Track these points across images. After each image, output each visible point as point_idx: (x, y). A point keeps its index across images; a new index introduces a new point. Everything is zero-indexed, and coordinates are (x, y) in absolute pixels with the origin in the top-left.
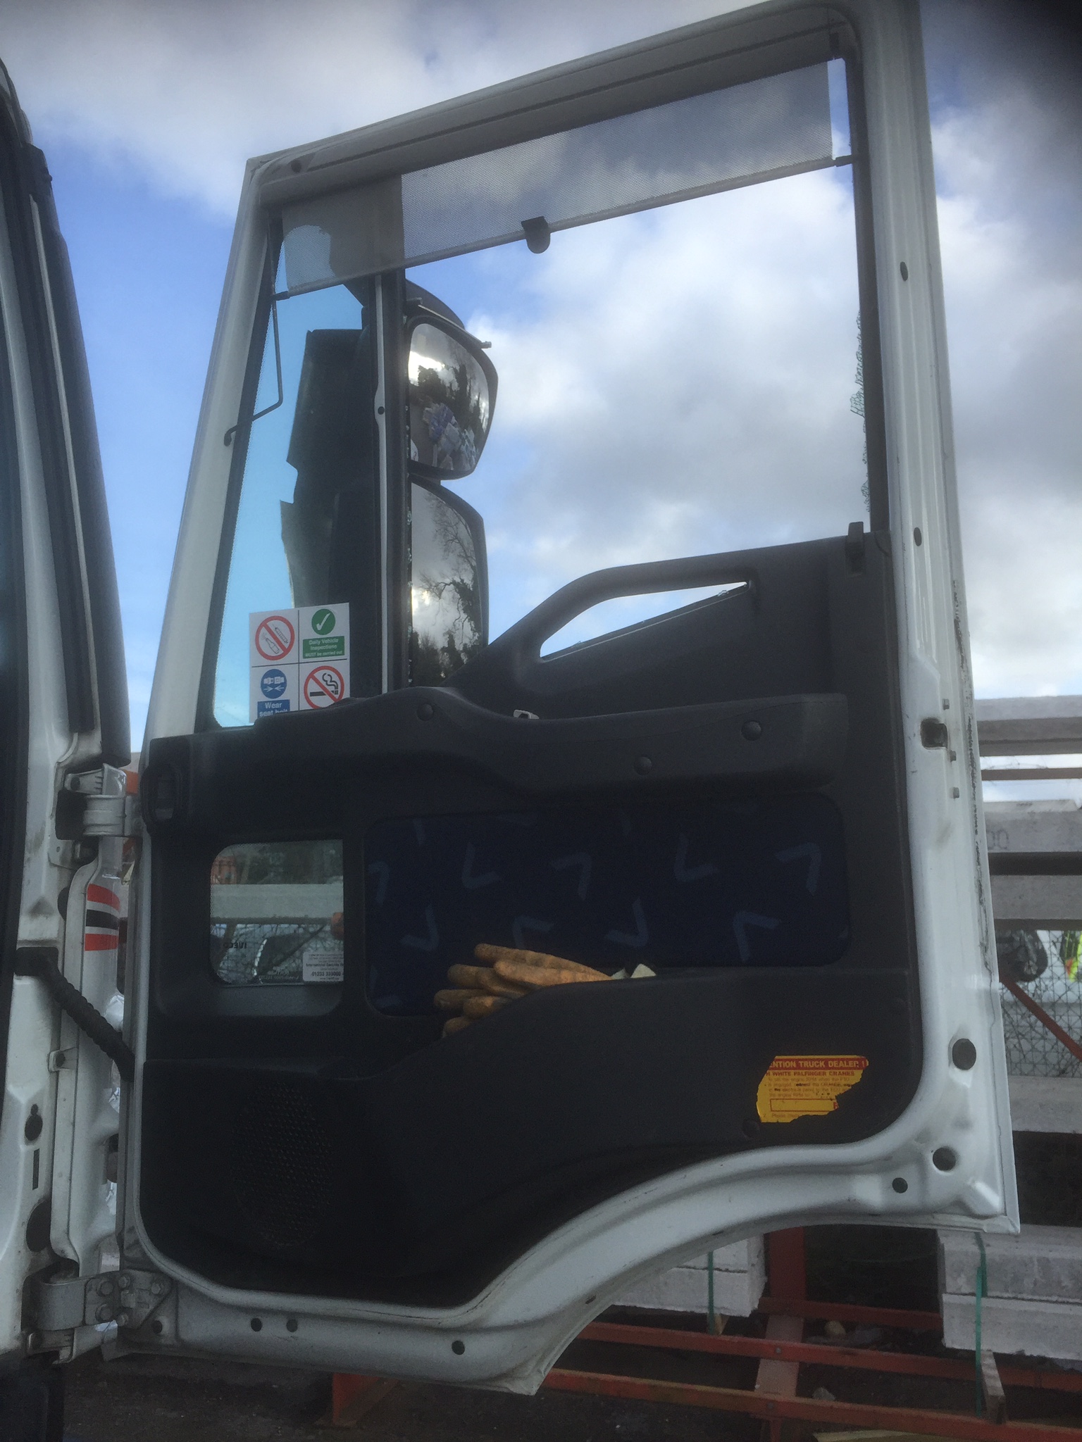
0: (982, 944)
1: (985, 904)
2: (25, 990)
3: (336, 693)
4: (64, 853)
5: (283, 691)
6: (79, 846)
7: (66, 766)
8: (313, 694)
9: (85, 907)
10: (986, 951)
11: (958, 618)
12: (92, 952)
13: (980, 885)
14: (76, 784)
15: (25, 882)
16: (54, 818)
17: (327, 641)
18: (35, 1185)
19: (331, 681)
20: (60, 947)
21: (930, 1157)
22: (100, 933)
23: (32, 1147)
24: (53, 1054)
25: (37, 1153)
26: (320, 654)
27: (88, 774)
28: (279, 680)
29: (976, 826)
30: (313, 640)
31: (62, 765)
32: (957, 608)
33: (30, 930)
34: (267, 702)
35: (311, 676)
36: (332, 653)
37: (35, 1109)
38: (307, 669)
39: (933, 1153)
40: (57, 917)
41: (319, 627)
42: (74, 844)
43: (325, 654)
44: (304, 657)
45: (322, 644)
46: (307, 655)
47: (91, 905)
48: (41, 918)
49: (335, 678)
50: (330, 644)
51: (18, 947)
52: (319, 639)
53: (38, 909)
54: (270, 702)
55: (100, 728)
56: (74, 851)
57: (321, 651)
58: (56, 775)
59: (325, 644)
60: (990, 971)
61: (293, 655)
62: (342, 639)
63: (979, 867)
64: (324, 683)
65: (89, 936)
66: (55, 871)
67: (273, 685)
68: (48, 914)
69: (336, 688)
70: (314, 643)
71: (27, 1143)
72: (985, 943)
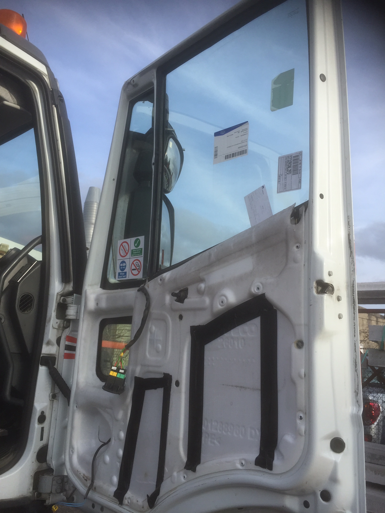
0: (355, 392)
1: (357, 371)
2: (42, 371)
3: (139, 269)
4: (59, 324)
5: (125, 268)
6: (65, 322)
7: (60, 295)
8: (133, 270)
9: (65, 343)
10: (357, 395)
11: (349, 233)
12: (67, 360)
13: (356, 362)
14: (64, 300)
15: (45, 334)
16: (55, 312)
17: (138, 250)
18: (42, 439)
19: (138, 265)
20: (57, 357)
21: (319, 493)
22: (69, 353)
23: (41, 426)
24: (51, 394)
25: (43, 429)
26: (135, 255)
27: (68, 297)
28: (124, 264)
29: (355, 333)
30: (134, 250)
31: (59, 294)
32: (349, 228)
33: (46, 350)
34: (121, 273)
35: (133, 263)
36: (139, 254)
37: (43, 413)
38: (132, 260)
39: (320, 492)
40: (56, 346)
41: (136, 245)
42: (64, 321)
43: (137, 255)
44: (131, 256)
45: (136, 251)
46: (132, 255)
47: (67, 343)
48: (50, 347)
49: (139, 264)
50: (138, 251)
51: (41, 355)
52: (136, 249)
53: (49, 343)
54: (121, 272)
55: (72, 281)
56: (64, 324)
57: (136, 254)
58: (57, 297)
59: (137, 251)
60: (359, 405)
61: (128, 256)
62: (142, 249)
63: (355, 353)
64: (136, 265)
65: (65, 353)
66: (55, 330)
67: (123, 267)
68: (53, 345)
69: (139, 267)
70: (134, 251)
71: (38, 424)
72: (357, 391)
